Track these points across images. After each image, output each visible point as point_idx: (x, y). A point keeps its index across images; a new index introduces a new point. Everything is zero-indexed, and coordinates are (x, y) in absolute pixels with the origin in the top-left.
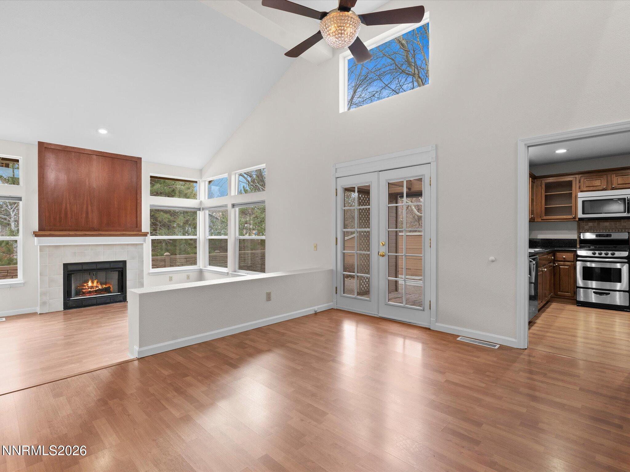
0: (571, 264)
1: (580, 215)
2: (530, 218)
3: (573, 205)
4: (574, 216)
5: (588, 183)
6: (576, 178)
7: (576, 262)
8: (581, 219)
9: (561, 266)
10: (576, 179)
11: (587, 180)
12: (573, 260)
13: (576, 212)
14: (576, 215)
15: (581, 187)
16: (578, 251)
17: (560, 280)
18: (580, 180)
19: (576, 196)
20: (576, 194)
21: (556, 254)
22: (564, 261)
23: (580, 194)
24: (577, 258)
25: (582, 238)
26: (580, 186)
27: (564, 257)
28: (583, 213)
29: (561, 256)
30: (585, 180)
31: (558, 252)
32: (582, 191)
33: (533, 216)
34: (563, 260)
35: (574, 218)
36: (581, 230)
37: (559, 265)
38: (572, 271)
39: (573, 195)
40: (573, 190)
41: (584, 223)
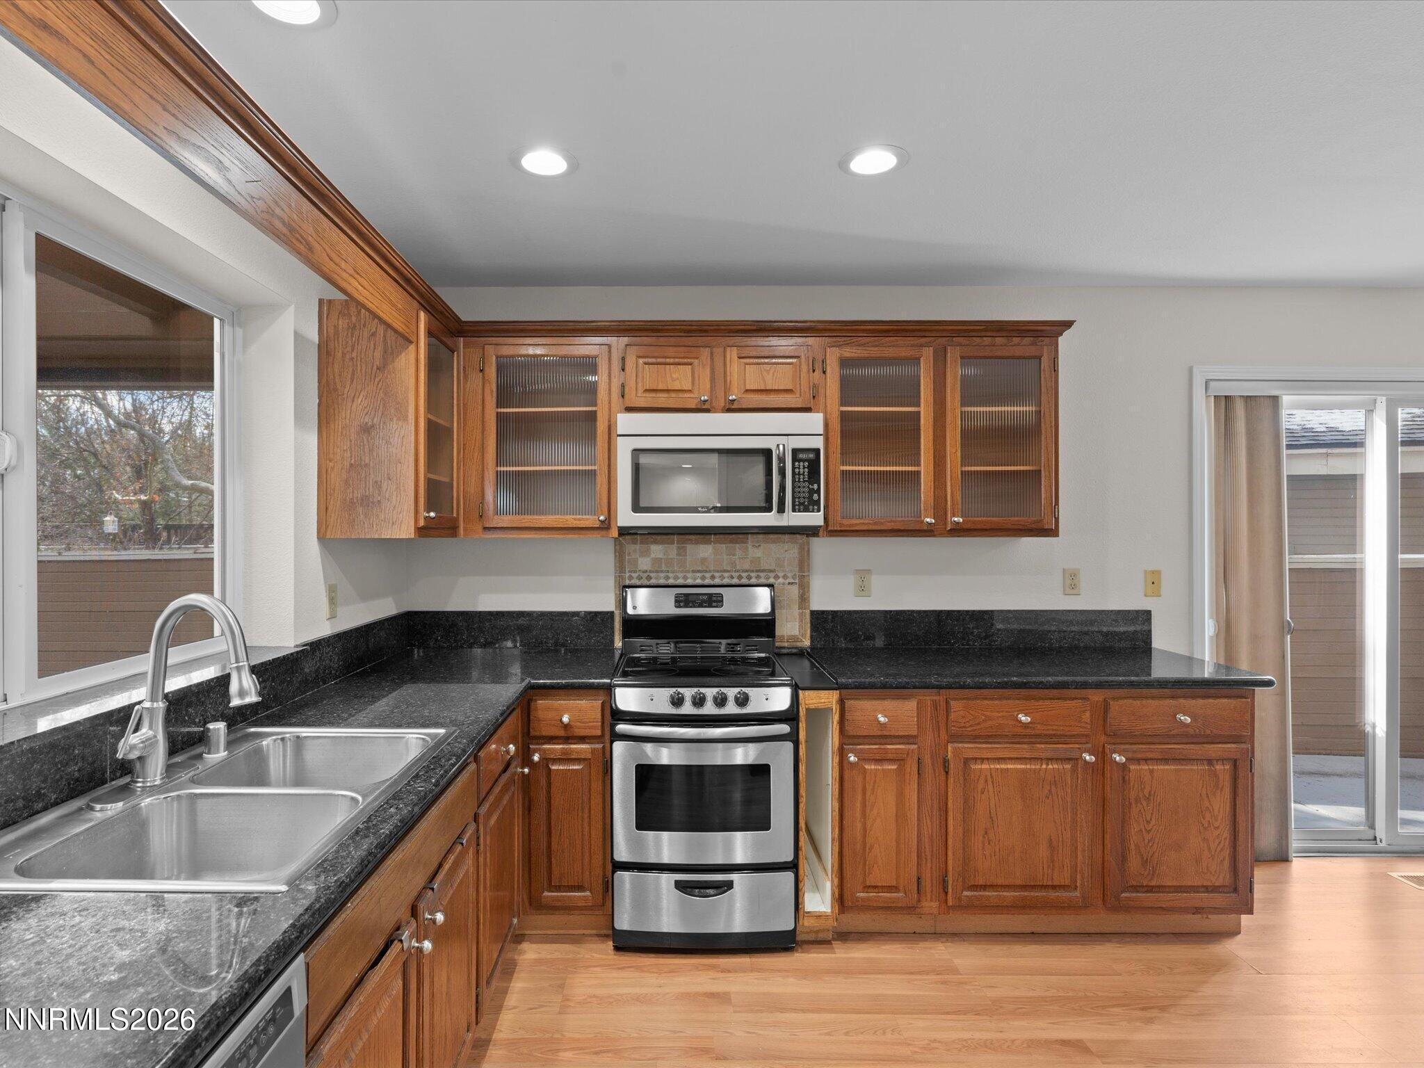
0: (593, 751)
1: (626, 517)
2: (422, 523)
3: (599, 467)
4: (602, 518)
5: (650, 376)
6: (609, 346)
7: (612, 743)
8: (625, 532)
9: (555, 761)
10: (610, 352)
11: (646, 360)
12: (599, 733)
13: (612, 503)
14: (612, 516)
15: (627, 389)
16: (618, 691)
17: (549, 834)
18: (623, 359)
19: (611, 428)
20: (609, 421)
21: (532, 704)
22: (567, 739)
23: (625, 422)
24: (613, 726)
25: (630, 611)
26: (623, 386)
27: (566, 719)
28: (637, 508)
29: (551, 715)
30: (641, 361)
31: (545, 697)
32: (629, 409)
33: (432, 514)
34: (562, 733)
35: (605, 526)
36: (627, 575)
37: (546, 761)
38: (597, 786)
39: (601, 426)
40: (599, 402)
41: (638, 547)
